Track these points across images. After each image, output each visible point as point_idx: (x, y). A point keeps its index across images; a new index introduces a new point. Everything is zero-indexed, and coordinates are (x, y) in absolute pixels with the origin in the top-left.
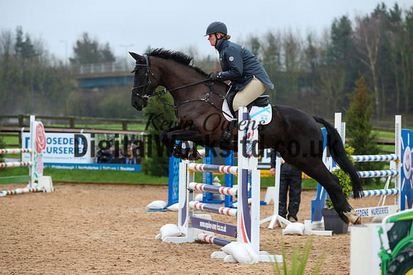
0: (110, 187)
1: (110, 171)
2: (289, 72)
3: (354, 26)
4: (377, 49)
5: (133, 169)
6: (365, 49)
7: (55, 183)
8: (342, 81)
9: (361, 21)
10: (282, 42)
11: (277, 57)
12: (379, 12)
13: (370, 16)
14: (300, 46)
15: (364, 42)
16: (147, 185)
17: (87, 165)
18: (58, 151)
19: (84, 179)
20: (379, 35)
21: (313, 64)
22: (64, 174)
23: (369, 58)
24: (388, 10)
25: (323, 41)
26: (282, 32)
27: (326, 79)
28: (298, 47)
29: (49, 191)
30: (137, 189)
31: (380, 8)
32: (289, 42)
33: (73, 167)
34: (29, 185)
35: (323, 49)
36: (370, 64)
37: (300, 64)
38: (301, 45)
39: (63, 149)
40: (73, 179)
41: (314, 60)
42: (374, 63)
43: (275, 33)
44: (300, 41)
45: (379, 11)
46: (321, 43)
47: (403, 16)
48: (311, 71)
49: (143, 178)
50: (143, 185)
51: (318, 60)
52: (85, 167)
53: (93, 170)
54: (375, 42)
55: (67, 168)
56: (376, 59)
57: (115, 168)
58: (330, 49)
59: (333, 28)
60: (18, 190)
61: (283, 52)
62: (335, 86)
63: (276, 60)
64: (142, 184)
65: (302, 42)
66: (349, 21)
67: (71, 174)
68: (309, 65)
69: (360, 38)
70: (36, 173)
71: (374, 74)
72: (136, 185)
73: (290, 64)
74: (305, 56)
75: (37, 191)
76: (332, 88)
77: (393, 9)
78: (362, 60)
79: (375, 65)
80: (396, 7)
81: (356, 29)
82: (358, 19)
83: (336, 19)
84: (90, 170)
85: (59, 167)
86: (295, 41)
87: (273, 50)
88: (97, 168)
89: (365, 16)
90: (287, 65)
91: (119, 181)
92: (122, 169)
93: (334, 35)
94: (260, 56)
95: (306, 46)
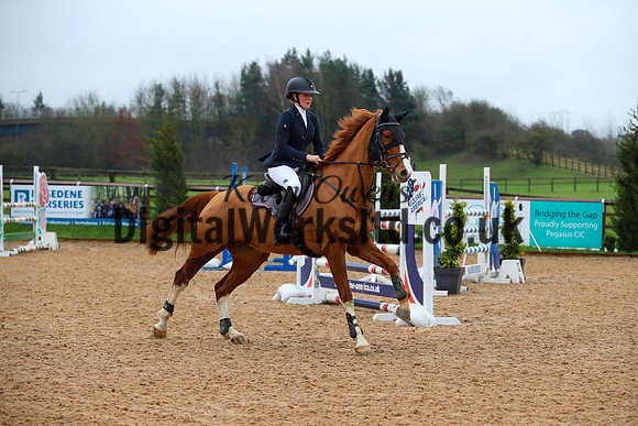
1: (110, 227)
2: (195, 121)
3: (265, 71)
6: (277, 97)
8: (253, 130)
10: (188, 89)
11: (182, 104)
12: (290, 58)
13: (280, 62)
14: (206, 93)
15: (276, 89)
17: (85, 220)
18: (52, 205)
19: (85, 236)
22: (61, 230)
23: (282, 107)
24: (299, 57)
25: (232, 88)
26: (188, 82)
27: (236, 128)
29: (54, 248)
31: (291, 53)
32: (195, 87)
33: (69, 223)
34: (32, 242)
35: (231, 96)
38: (208, 92)
39: (57, 203)
40: (73, 235)
41: (222, 108)
43: (179, 80)
44: (207, 88)
45: (289, 56)
46: (229, 91)
47: (316, 63)
48: (219, 120)
51: (225, 109)
52: (83, 223)
53: (92, 225)
55: (62, 223)
58: (239, 97)
59: (242, 75)
60: (27, 248)
61: (188, 100)
62: (245, 136)
63: (181, 108)
65: (209, 89)
66: (259, 67)
67: (68, 230)
68: (216, 112)
69: (269, 85)
70: (39, 228)
74: (212, 103)
75: (43, 249)
76: (243, 138)
77: (305, 56)
78: (275, 110)
80: (309, 53)
81: (267, 75)
82: (269, 64)
84: (88, 226)
85: (52, 222)
86: (201, 88)
87: (178, 98)
88: (96, 224)
89: (275, 62)
90: (192, 114)
93: (244, 82)
94: (165, 104)
95: (214, 94)
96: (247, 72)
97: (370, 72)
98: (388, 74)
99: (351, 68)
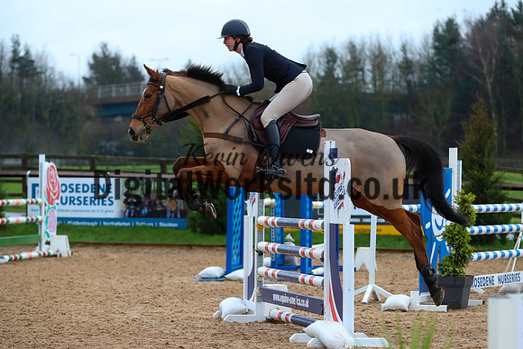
0: (146, 250)
1: (145, 227)
2: (377, 94)
3: (464, 31)
4: (494, 62)
5: (176, 225)
7: (72, 244)
8: (448, 104)
9: (473, 24)
10: (368, 53)
11: (360, 73)
12: (498, 13)
14: (391, 58)
15: (477, 52)
16: (195, 245)
17: (115, 220)
18: (76, 202)
19: (111, 239)
20: (497, 43)
21: (409, 83)
22: (85, 232)
23: (483, 74)
24: (509, 10)
25: (423, 51)
26: (368, 41)
27: (427, 102)
28: (389, 60)
29: (65, 255)
30: (182, 251)
32: (377, 53)
33: (96, 223)
34: (38, 248)
35: (422, 62)
36: (486, 82)
37: (392, 83)
38: (393, 57)
39: (82, 200)
40: (96, 239)
41: (410, 77)
42: (491, 80)
43: (357, 42)
44: (391, 52)
45: (497, 10)
46: (420, 55)
48: (406, 92)
49: (190, 237)
50: (190, 247)
51: (415, 78)
52: (113, 223)
53: (123, 226)
54: (491, 52)
55: (89, 224)
56: (493, 76)
57: (152, 224)
58: (432, 63)
59: (434, 34)
60: (25, 255)
61: (368, 66)
62: (438, 112)
63: (360, 78)
64: (189, 245)
65: (394, 53)
66: (457, 24)
67: (93, 232)
68: (404, 84)
69: (471, 47)
70: (48, 231)
71: (491, 96)
72: (181, 246)
73: (378, 83)
74: (398, 71)
75: (49, 256)
76: (436, 116)
77: (516, 9)
78: (475, 78)
79: (491, 85)
81: (467, 35)
82: (468, 23)
83: (438, 21)
84: (119, 227)
85: (77, 223)
86: (385, 53)
87: (354, 65)
88: (128, 224)
89: (479, 17)
90: (375, 85)
91: (157, 241)
92: (161, 224)
93: (437, 44)
94: (339, 73)
95: (401, 59)
96: (441, 31)
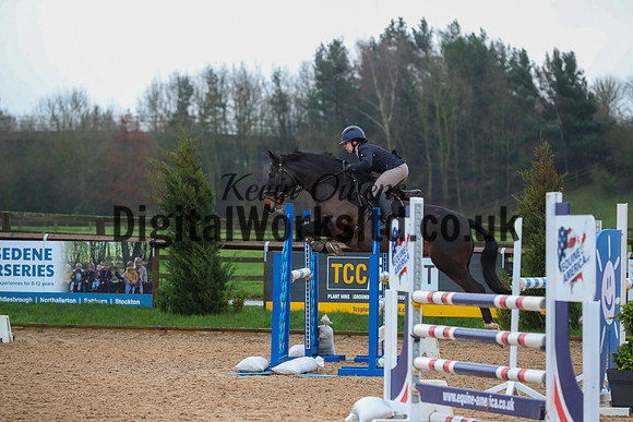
1: (96, 305)
4: (393, 97)
5: (138, 302)
6: (375, 96)
11: (221, 110)
12: (395, 34)
13: (378, 40)
14: (260, 91)
15: (372, 83)
16: (170, 329)
17: (55, 295)
18: (3, 271)
20: (397, 72)
22: (18, 311)
23: (380, 112)
24: (409, 31)
25: (300, 82)
26: (230, 69)
29: (6, 340)
30: (154, 336)
31: (396, 26)
32: (241, 84)
33: (30, 299)
35: (299, 96)
36: (383, 122)
38: (263, 90)
39: (12, 269)
40: (36, 320)
41: (284, 115)
43: (217, 70)
44: (260, 83)
45: (394, 31)
46: (297, 87)
48: (279, 133)
50: (164, 329)
51: (291, 116)
52: (53, 299)
53: (67, 303)
54: (390, 85)
55: (21, 300)
56: (391, 114)
57: (106, 301)
59: (317, 61)
63: (219, 116)
65: (264, 84)
66: (343, 48)
67: (29, 311)
68: (276, 123)
72: (152, 329)
74: (269, 107)
77: (418, 30)
78: (369, 117)
79: (389, 125)
80: (424, 25)
81: (356, 62)
82: (360, 45)
83: (322, 45)
87: (214, 100)
88: (74, 301)
90: (238, 126)
92: (118, 301)
93: (320, 73)
95: (272, 93)
96: (324, 57)
97: (524, 56)
98: (551, 59)
99: (492, 49)
